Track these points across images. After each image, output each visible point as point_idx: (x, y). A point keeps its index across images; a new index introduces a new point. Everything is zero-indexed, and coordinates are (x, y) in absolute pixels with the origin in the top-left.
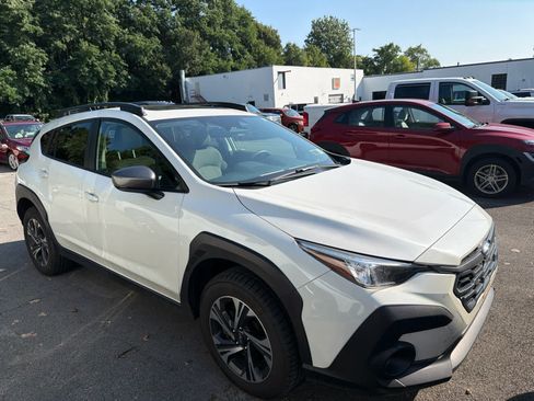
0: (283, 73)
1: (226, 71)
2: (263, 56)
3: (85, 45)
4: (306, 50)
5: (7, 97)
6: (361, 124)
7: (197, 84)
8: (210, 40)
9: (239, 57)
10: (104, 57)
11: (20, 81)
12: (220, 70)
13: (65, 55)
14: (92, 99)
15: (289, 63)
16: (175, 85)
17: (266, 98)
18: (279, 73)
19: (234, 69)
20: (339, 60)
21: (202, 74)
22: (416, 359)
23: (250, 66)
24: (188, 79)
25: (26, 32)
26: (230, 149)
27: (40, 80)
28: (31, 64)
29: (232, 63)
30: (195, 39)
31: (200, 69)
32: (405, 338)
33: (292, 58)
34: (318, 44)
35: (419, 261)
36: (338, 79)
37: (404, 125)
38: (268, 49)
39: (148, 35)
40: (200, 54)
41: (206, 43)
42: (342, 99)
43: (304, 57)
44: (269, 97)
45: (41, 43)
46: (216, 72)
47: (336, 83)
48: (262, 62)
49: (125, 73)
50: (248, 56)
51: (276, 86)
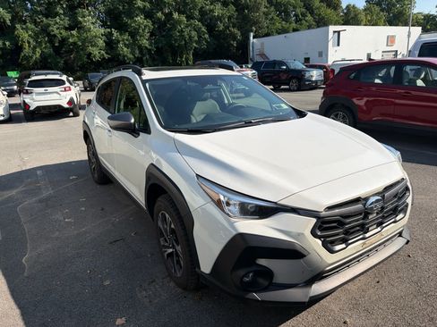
0: (339, 32)
1: (288, 32)
2: (323, 18)
3: (176, 15)
4: (365, 10)
5: (124, 56)
6: (377, 81)
7: (262, 44)
8: (276, 6)
9: (301, 20)
10: (191, 24)
11: (134, 44)
12: (283, 31)
13: (164, 24)
14: (181, 58)
15: (346, 23)
16: (244, 45)
17: (320, 54)
18: (335, 32)
19: (295, 30)
20: (397, 18)
21: (267, 35)
22: (274, 281)
23: (309, 27)
24: (255, 40)
25: (139, 8)
26: (226, 102)
27: (145, 43)
28: (141, 31)
29: (294, 25)
30: (263, 6)
31: (265, 31)
32: (262, 262)
33: (351, 18)
34: (379, 4)
35: (282, 202)
36: (393, 37)
37: (420, 83)
38: (329, 11)
39: (225, 4)
40: (266, 19)
41: (272, 8)
42: (396, 55)
43: (362, 17)
44: (323, 53)
45: (149, 15)
46: (279, 34)
47: (391, 40)
48: (322, 22)
49: (207, 36)
50: (309, 17)
51: (330, 44)
